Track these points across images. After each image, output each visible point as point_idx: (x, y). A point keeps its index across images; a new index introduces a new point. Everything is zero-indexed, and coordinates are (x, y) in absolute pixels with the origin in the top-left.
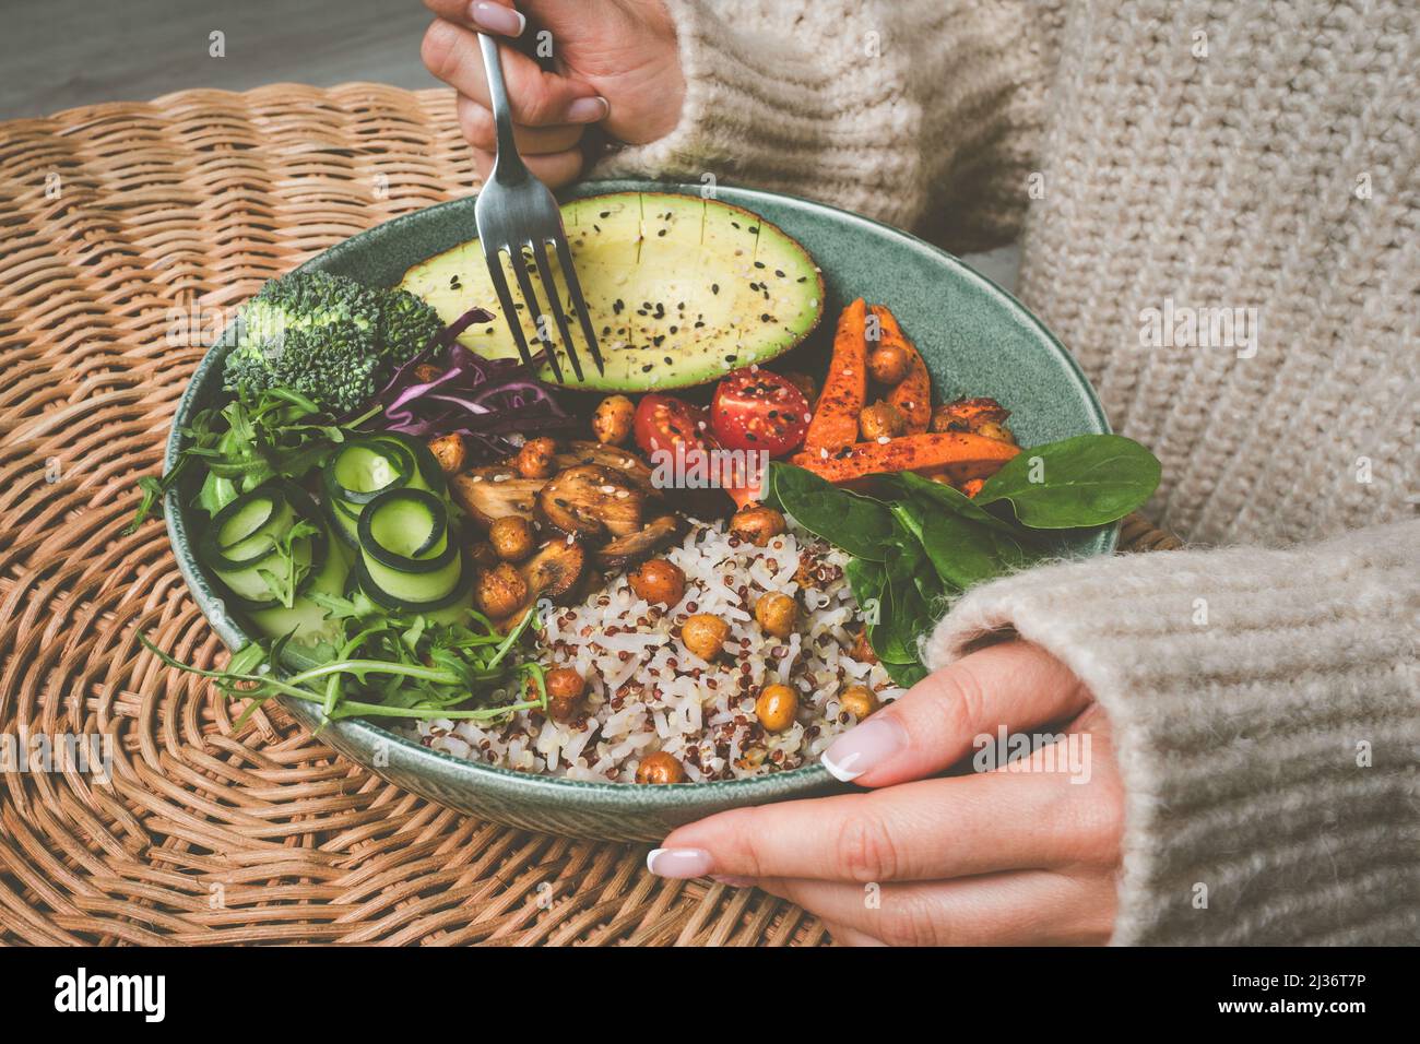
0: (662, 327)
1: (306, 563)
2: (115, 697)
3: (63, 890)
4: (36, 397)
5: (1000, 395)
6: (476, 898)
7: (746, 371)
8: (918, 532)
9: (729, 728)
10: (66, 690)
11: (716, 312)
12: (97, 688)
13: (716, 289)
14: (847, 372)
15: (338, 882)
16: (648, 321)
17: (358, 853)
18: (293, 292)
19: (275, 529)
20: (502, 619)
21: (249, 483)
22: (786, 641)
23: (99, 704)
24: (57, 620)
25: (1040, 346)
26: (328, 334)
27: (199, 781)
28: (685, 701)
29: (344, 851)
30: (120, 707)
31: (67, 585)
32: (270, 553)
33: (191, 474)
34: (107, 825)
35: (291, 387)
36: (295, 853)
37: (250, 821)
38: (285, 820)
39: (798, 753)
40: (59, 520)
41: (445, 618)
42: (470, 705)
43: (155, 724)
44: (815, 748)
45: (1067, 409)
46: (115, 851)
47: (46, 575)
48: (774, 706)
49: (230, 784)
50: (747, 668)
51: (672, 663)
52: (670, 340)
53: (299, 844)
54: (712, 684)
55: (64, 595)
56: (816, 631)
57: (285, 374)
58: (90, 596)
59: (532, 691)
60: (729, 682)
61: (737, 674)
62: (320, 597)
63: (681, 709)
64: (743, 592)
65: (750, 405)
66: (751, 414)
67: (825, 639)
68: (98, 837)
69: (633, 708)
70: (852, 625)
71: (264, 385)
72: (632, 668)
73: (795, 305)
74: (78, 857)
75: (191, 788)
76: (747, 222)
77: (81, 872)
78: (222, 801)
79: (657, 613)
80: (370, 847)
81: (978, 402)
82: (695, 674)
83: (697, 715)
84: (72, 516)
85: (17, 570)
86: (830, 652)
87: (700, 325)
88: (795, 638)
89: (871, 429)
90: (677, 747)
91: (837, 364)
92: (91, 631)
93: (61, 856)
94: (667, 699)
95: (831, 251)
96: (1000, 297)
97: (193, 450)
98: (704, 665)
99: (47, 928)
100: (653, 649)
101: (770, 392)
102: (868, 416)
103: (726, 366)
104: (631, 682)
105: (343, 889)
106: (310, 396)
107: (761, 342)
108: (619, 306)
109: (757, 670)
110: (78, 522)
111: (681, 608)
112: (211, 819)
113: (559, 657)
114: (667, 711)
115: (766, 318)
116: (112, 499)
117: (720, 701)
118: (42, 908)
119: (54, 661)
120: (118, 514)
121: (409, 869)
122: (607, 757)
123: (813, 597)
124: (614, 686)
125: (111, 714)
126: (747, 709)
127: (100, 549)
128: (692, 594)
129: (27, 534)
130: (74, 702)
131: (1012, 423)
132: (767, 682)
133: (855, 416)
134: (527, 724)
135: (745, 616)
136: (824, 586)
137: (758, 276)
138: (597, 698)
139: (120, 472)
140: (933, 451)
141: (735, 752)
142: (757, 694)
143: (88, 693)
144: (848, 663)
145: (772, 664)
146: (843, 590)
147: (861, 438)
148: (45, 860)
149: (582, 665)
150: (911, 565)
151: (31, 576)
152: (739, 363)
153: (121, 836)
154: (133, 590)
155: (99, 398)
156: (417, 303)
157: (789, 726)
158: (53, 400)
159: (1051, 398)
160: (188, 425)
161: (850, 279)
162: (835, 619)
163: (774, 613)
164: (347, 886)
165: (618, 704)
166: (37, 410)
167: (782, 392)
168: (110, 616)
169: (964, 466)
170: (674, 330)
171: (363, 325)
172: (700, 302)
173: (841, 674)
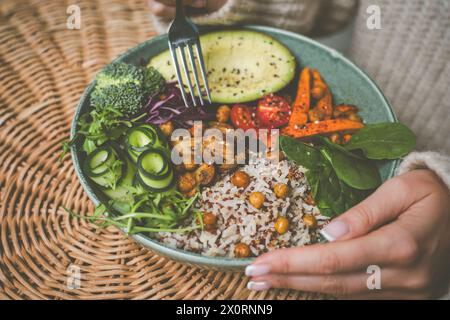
0: (239, 77)
1: (119, 174)
2: (57, 209)
3: (41, 279)
4: (28, 102)
5: (356, 103)
6: (179, 284)
7: (268, 96)
8: (330, 159)
9: (265, 233)
10: (41, 206)
11: (258, 72)
12: (52, 205)
13: (258, 64)
14: (303, 96)
15: (133, 277)
16: (234, 75)
17: (139, 266)
18: (113, 70)
19: (109, 163)
20: (187, 193)
21: (100, 142)
22: (284, 200)
23: (52, 211)
24: (37, 181)
25: (371, 87)
26: (126, 87)
27: (86, 240)
28: (250, 223)
29: (135, 265)
30: (59, 212)
31: (40, 169)
32: (107, 171)
33: (80, 141)
34: (56, 255)
35: (113, 107)
36: (119, 266)
37: (103, 254)
38: (115, 253)
39: (289, 241)
40: (37, 145)
41: (167, 194)
42: (176, 227)
43: (71, 218)
44: (295, 239)
45: (381, 111)
46: (58, 265)
47: (33, 165)
48: (281, 225)
49: (96, 240)
50: (272, 212)
51: (246, 210)
52: (242, 82)
53: (120, 263)
54: (259, 217)
55: (39, 172)
56: (295, 195)
57: (111, 102)
58: (48, 172)
59: (197, 221)
60: (266, 216)
61: (268, 214)
62: (124, 186)
63: (249, 226)
64: (270, 183)
65: (270, 109)
66: (271, 112)
67: (298, 198)
68: (53, 260)
69: (233, 226)
70: (307, 192)
71: (104, 105)
72: (232, 212)
73: (285, 71)
74: (46, 267)
75: (83, 242)
76: (269, 40)
77: (47, 273)
78: (93, 247)
79: (241, 192)
80: (144, 264)
81: (348, 106)
82: (254, 213)
83: (254, 228)
84: (42, 144)
85: (24, 163)
86: (299, 202)
87: (252, 77)
88: (288, 199)
89: (312, 118)
90: (247, 240)
91: (300, 93)
92: (49, 185)
93: (40, 267)
94: (244, 223)
95: (297, 50)
96: (357, 69)
97: (80, 132)
98: (257, 210)
99: (37, 293)
100: (239, 205)
101: (277, 104)
102: (311, 112)
103: (262, 94)
104: (232, 217)
105: (135, 279)
106: (119, 110)
107: (274, 85)
108: (224, 70)
109: (275, 212)
110: (44, 146)
111: (248, 189)
112: (90, 253)
113: (207, 206)
114: (244, 227)
115: (275, 76)
116: (54, 138)
117: (262, 223)
118: (34, 286)
119: (37, 196)
120: (56, 143)
121: (157, 273)
122: (223, 244)
123: (293, 183)
124: (226, 219)
125: (56, 215)
126: (272, 226)
127: (51, 156)
128: (252, 184)
129: (26, 150)
130: (44, 211)
131: (360, 114)
132: (279, 217)
133: (307, 113)
134: (196, 232)
135: (271, 192)
136: (297, 179)
137: (273, 60)
138: (220, 222)
139: (57, 128)
140: (333, 126)
141: (267, 242)
142: (275, 221)
143: (48, 207)
144: (306, 206)
145: (280, 209)
146: (304, 180)
147: (309, 121)
148: (35, 268)
149: (215, 211)
150: (328, 173)
151: (28, 166)
152: (266, 93)
153: (60, 259)
154: (62, 170)
155: (49, 102)
156: (156, 72)
157: (286, 232)
158: (33, 102)
159: (375, 106)
160: (78, 120)
161: (304, 60)
162: (301, 191)
163: (280, 191)
164: (136, 279)
165: (228, 225)
166: (28, 106)
167: (281, 104)
168: (55, 179)
169: (344, 131)
170: (243, 78)
171: (137, 83)
172: (253, 68)
173: (303, 210)
